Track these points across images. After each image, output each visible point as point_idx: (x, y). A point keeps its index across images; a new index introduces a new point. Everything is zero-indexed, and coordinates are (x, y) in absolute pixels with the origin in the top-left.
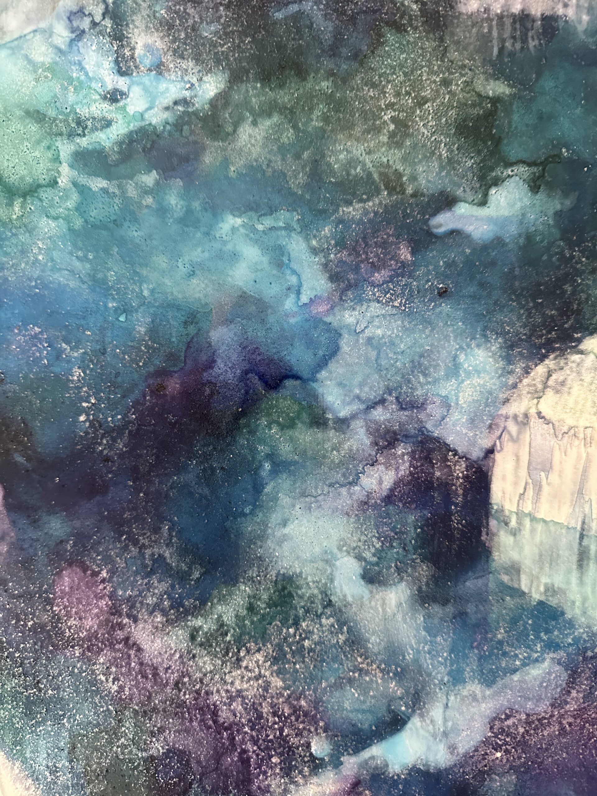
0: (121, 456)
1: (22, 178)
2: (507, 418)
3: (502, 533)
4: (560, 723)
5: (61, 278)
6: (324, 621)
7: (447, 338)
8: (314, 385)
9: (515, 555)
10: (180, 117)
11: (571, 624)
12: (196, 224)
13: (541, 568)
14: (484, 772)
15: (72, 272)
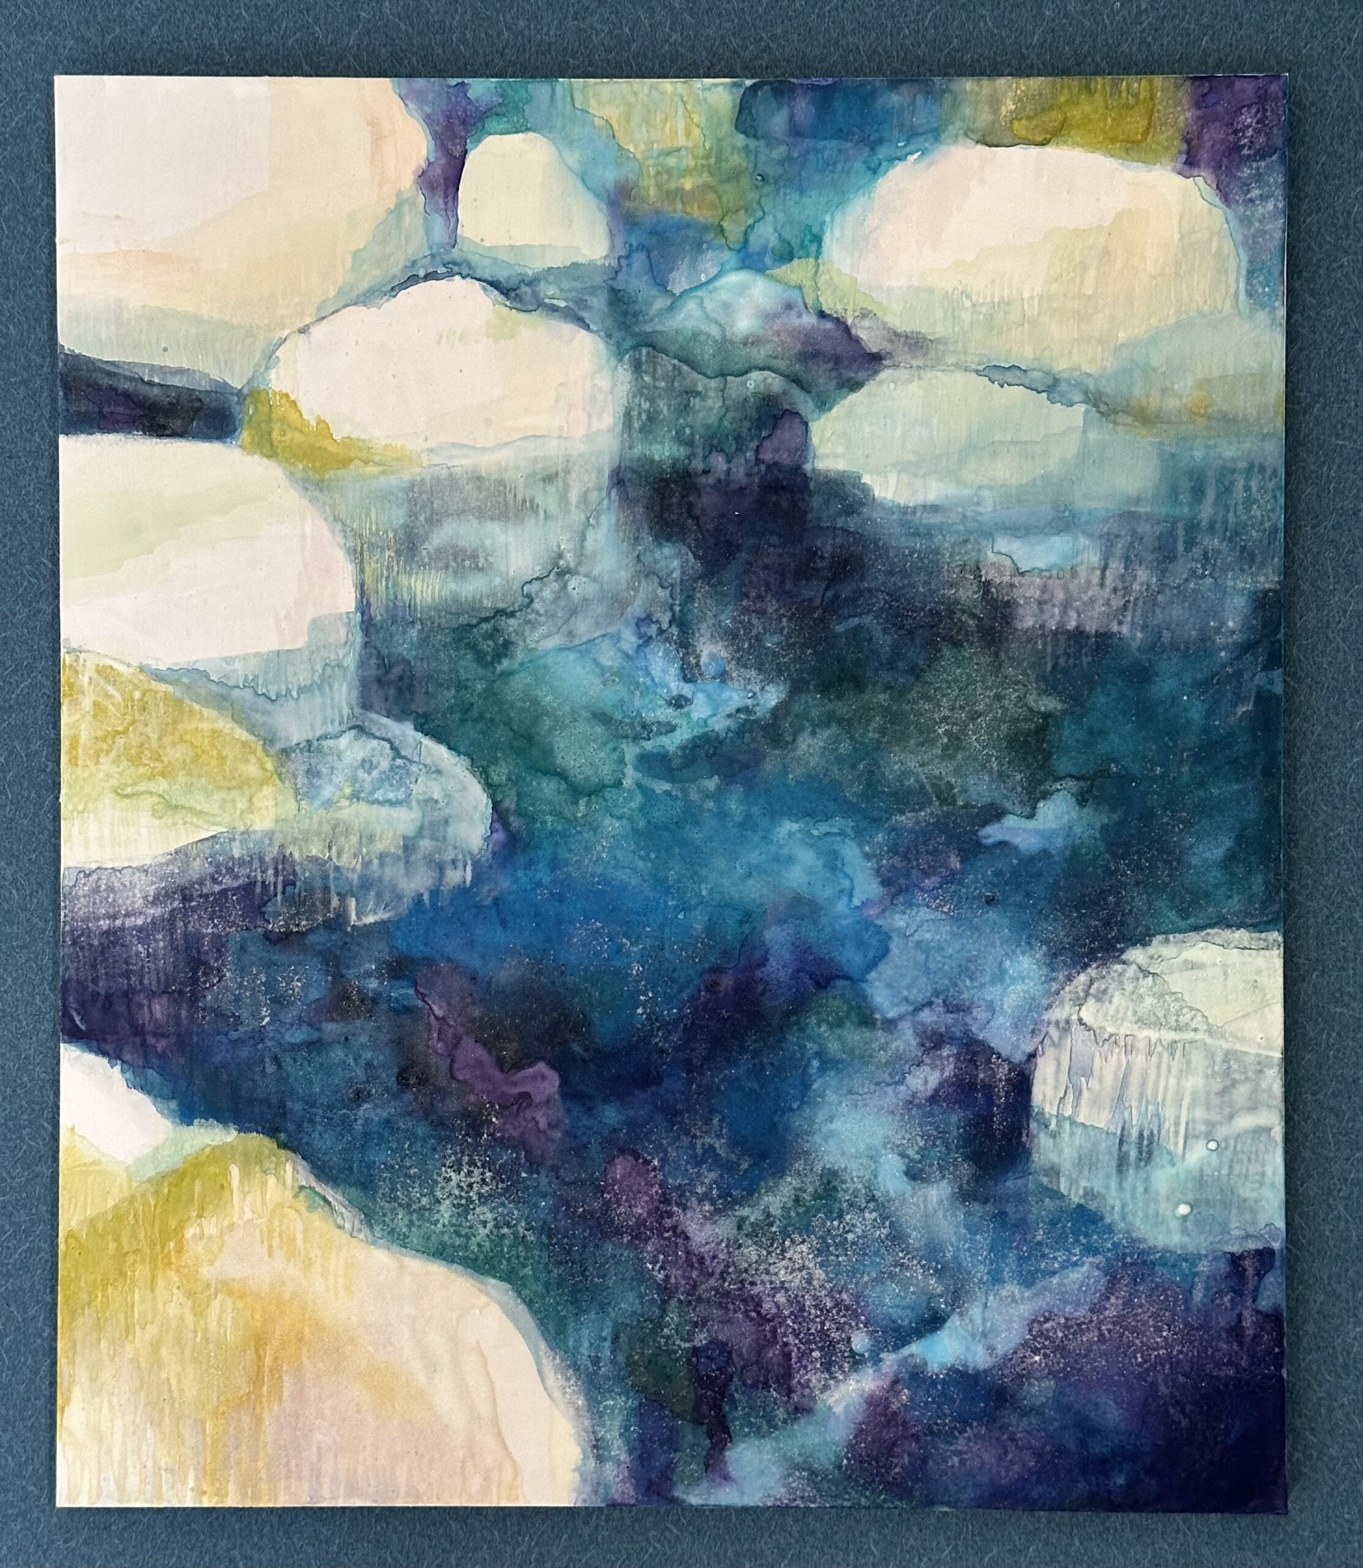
0: (676, 1049)
1: (587, 778)
2: (1049, 1023)
3: (1042, 1135)
4: (1099, 1329)
5: (622, 875)
6: (867, 1215)
7: (993, 945)
8: (864, 985)
9: (1053, 1157)
10: (743, 725)
11: (1110, 1229)
12: (755, 828)
13: (1081, 1172)
14: (1023, 1376)
15: (634, 870)
